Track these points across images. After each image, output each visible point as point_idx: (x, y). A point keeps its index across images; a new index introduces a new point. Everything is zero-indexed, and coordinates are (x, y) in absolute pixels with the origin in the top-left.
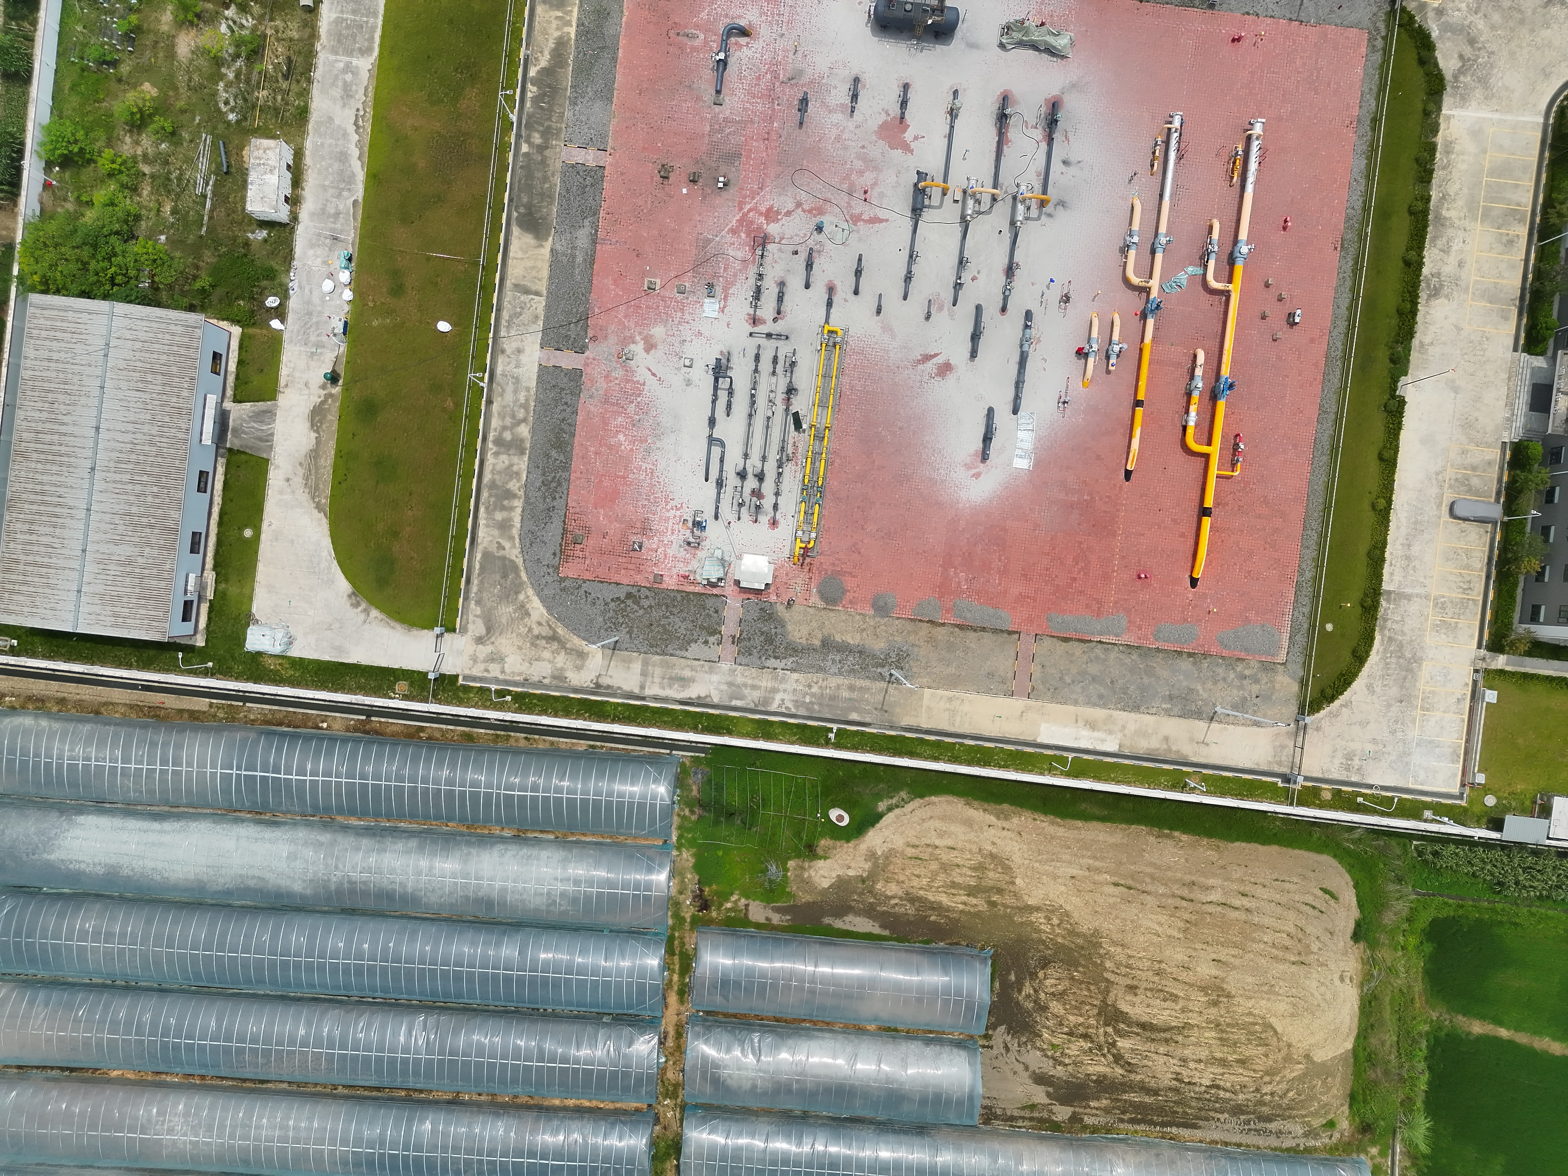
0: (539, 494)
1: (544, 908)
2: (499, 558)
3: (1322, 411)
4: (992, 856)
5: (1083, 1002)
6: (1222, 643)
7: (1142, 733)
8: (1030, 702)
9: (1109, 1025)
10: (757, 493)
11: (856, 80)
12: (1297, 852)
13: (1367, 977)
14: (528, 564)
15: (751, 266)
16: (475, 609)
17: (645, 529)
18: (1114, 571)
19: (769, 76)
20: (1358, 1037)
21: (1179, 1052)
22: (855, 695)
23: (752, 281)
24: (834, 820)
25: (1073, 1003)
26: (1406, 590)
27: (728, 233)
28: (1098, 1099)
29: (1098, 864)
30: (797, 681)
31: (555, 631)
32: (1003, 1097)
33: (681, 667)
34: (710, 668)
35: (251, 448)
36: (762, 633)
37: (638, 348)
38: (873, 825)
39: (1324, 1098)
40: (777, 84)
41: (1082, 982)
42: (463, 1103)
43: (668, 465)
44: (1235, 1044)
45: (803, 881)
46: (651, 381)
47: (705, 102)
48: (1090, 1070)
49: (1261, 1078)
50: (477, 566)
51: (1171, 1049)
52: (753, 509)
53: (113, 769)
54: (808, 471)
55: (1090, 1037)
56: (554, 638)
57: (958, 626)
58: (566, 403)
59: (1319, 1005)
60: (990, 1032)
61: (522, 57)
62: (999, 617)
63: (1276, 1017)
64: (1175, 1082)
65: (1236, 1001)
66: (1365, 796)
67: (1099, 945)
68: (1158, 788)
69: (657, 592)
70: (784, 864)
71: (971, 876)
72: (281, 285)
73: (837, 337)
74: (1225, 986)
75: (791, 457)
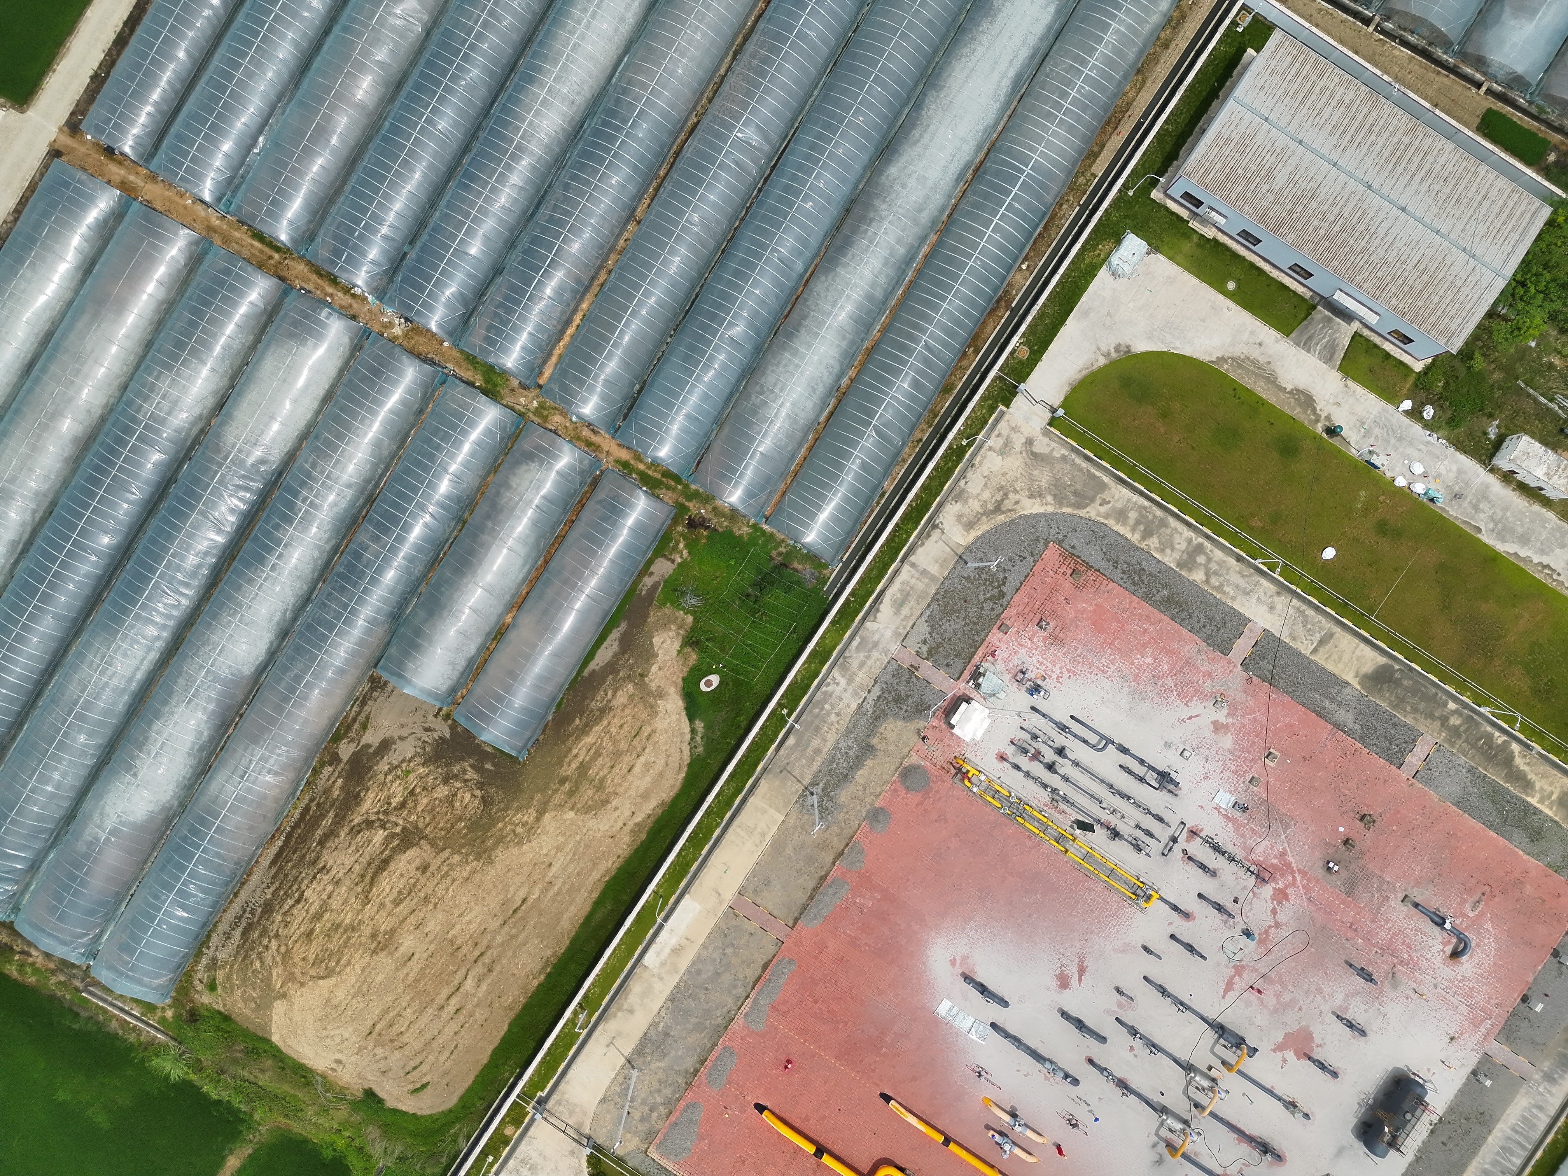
0: (1135, 561)
1: (763, 380)
2: (1095, 497)
4: (606, 802)
5: (434, 817)
6: (693, 1105)
7: (647, 992)
8: (724, 907)
9: (402, 831)
10: (1036, 757)
11: (1363, 1033)
12: (472, 1078)
13: (329, 1086)
14: (1076, 520)
15: (1244, 854)
16: (1062, 452)
17: (1055, 639)
18: (805, 1041)
19: (1406, 956)
20: (279, 1051)
21: (347, 882)
22: (810, 751)
23: (1230, 848)
24: (711, 677)
25: (438, 809)
27: (1284, 849)
28: (342, 788)
29: (551, 894)
30: (849, 706)
31: (1003, 512)
32: (387, 704)
33: (914, 609)
34: (900, 634)
35: (1306, 327)
36: (907, 696)
37: (1221, 715)
38: (686, 708)
39: (239, 992)
40: (1395, 961)
41: (453, 826)
42: (627, 222)
43: (1102, 689)
44: (329, 937)
45: (669, 622)
46: (1186, 712)
47: (1412, 888)
48: (371, 795)
49: (286, 945)
50: (1098, 474)
51: (353, 877)
52: (1025, 745)
53: (1084, 63)
54: (1035, 813)
55: (400, 809)
56: (998, 508)
57: (826, 876)
58: (1204, 626)
59: (325, 1029)
60: (450, 722)
61: (1533, 744)
62: (815, 918)
63: (335, 985)
64: (322, 864)
65: (367, 956)
66: (492, 1165)
67: (477, 859)
68: (592, 984)
69: (992, 621)
70: (693, 613)
71: (597, 774)
72: (1439, 427)
73: (1142, 900)
74: (385, 953)
75: (1055, 803)
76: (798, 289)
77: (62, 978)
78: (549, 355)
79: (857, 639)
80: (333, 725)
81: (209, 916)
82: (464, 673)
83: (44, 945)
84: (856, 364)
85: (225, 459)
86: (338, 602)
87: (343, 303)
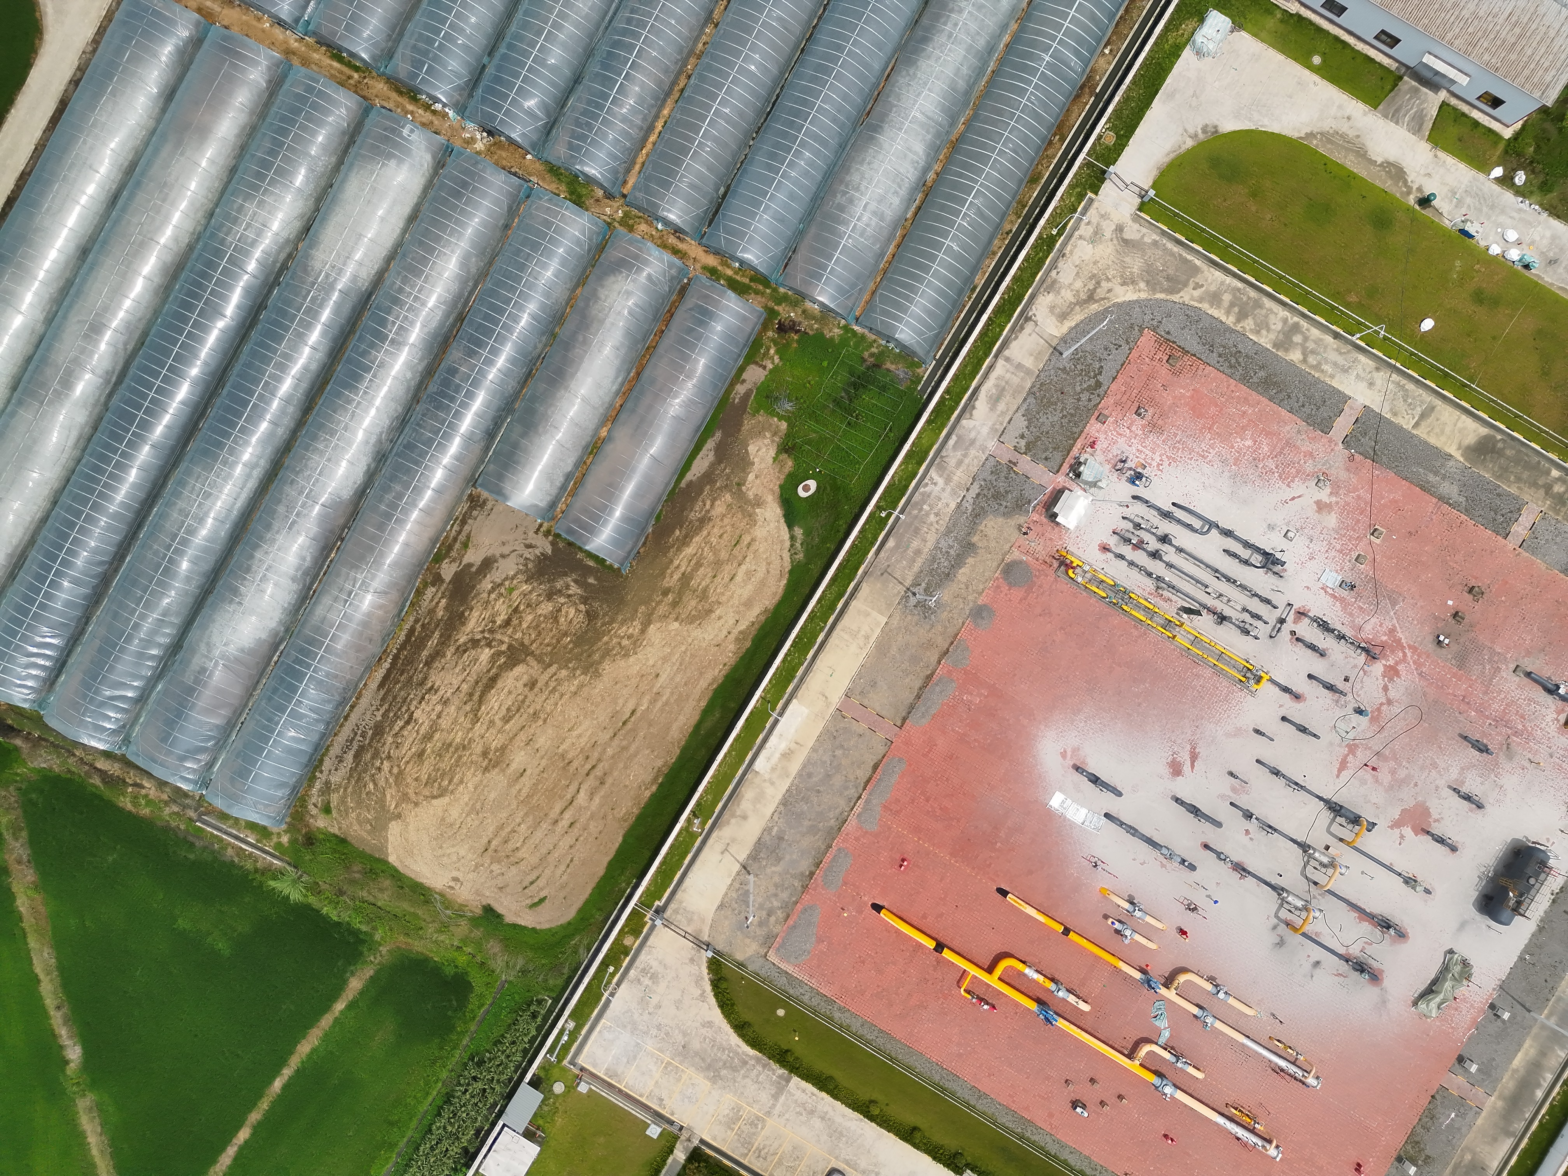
0: (1231, 343)
1: (848, 178)
2: (1188, 280)
3: (982, 1096)
4: (711, 611)
5: (540, 633)
6: (811, 908)
7: (760, 798)
8: (832, 709)
9: (508, 648)
10: (1139, 546)
11: (1480, 806)
12: (589, 890)
13: (447, 903)
14: (1170, 305)
15: (1353, 633)
16: (1152, 236)
17: (1154, 427)
18: (919, 839)
19: (1520, 727)
20: (397, 871)
21: (456, 701)
22: (910, 552)
23: (1338, 626)
24: (808, 482)
25: (543, 625)
26: (783, 1097)
27: (1393, 625)
28: (446, 608)
29: (659, 704)
30: (948, 505)
31: (1096, 301)
32: (487, 523)
33: (1010, 404)
34: (996, 430)
35: (1394, 98)
36: (1007, 492)
37: (1324, 495)
38: (785, 516)
39: (353, 815)
40: (1509, 731)
41: (558, 642)
42: (705, 25)
43: (1203, 474)
44: (440, 756)
45: (763, 429)
46: (1288, 493)
47: (1524, 657)
48: (475, 614)
49: (399, 766)
50: (1189, 257)
51: (462, 695)
52: (1127, 535)
54: (1141, 601)
55: (505, 627)
56: (1091, 297)
57: (932, 674)
58: (1303, 406)
59: (441, 847)
60: (550, 538)
62: (923, 716)
63: (448, 804)
64: (430, 685)
65: (479, 774)
66: (613, 975)
67: (585, 672)
68: (705, 791)
69: (1089, 412)
70: (787, 419)
71: (700, 584)
72: (1532, 193)
73: (1252, 682)
74: (497, 770)
75: (1160, 591)
76: (879, 84)
77: (175, 809)
78: (633, 163)
79: (954, 438)
80: (435, 543)
81: (321, 739)
82: (563, 488)
83: (159, 772)
84: (941, 157)
85: (317, 279)
86: (435, 418)
87: (424, 120)
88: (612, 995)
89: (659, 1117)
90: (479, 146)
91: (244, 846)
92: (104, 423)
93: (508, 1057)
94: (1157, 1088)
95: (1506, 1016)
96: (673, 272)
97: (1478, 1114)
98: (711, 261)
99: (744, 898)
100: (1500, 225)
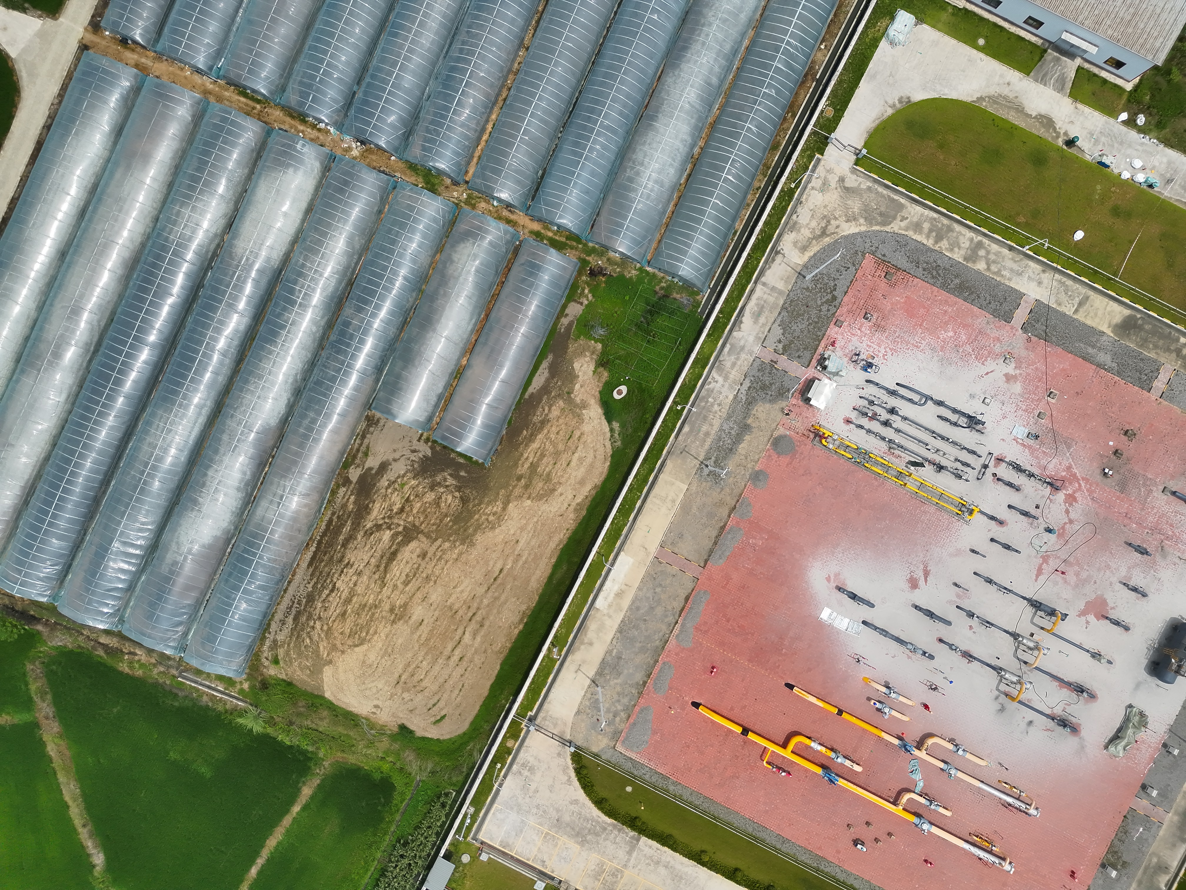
0: (932, 260)
1: (634, 157)
2: (896, 215)
3: (785, 841)
4: (554, 490)
5: (426, 516)
6: (646, 709)
7: (601, 628)
8: (651, 557)
9: (404, 529)
10: (874, 417)
11: (1144, 595)
12: (478, 708)
13: (372, 725)
14: (884, 234)
15: (1040, 471)
16: (866, 184)
17: (878, 327)
18: (724, 651)
19: (1170, 533)
20: (332, 703)
21: (367, 572)
22: (701, 435)
23: (1029, 468)
24: (620, 387)
25: (429, 510)
26: (635, 853)
27: (1070, 463)
28: (355, 503)
29: (521, 563)
30: (727, 397)
31: (828, 236)
32: (381, 435)
33: (768, 317)
34: (760, 338)
35: (1041, 66)
36: (771, 384)
37: (1010, 369)
38: (604, 414)
39: (296, 664)
40: (1163, 537)
41: (441, 521)
42: (518, 49)
43: (918, 360)
44: (358, 614)
45: (584, 350)
46: (984, 370)
47: (1169, 481)
48: (377, 505)
49: (327, 624)
50: (896, 197)
51: (371, 568)
52: (864, 410)
54: (877, 459)
55: (400, 513)
56: (824, 233)
57: (725, 525)
58: (990, 303)
59: (364, 683)
60: (430, 444)
62: (720, 558)
63: (367, 650)
64: (347, 561)
65: (389, 625)
66: (500, 769)
67: (463, 543)
68: (560, 626)
69: (829, 319)
70: (601, 341)
71: (544, 470)
72: (1150, 130)
73: (966, 514)
74: (401, 622)
75: (892, 451)
76: (653, 84)
77: (162, 669)
78: (472, 157)
79: (728, 346)
80: (343, 454)
81: (268, 608)
82: (436, 406)
83: (148, 643)
84: (704, 135)
85: (240, 262)
86: (337, 360)
87: (312, 136)
88: (501, 785)
89: (542, 874)
90: (355, 153)
91: (215, 694)
92: (87, 383)
93: (426, 838)
94: (917, 826)
95: (1176, 752)
96: (508, 237)
97: (1160, 827)
98: (536, 226)
99: (595, 705)
100: (1128, 156)
